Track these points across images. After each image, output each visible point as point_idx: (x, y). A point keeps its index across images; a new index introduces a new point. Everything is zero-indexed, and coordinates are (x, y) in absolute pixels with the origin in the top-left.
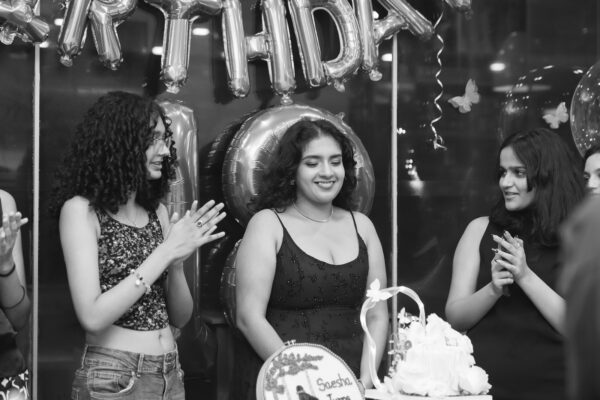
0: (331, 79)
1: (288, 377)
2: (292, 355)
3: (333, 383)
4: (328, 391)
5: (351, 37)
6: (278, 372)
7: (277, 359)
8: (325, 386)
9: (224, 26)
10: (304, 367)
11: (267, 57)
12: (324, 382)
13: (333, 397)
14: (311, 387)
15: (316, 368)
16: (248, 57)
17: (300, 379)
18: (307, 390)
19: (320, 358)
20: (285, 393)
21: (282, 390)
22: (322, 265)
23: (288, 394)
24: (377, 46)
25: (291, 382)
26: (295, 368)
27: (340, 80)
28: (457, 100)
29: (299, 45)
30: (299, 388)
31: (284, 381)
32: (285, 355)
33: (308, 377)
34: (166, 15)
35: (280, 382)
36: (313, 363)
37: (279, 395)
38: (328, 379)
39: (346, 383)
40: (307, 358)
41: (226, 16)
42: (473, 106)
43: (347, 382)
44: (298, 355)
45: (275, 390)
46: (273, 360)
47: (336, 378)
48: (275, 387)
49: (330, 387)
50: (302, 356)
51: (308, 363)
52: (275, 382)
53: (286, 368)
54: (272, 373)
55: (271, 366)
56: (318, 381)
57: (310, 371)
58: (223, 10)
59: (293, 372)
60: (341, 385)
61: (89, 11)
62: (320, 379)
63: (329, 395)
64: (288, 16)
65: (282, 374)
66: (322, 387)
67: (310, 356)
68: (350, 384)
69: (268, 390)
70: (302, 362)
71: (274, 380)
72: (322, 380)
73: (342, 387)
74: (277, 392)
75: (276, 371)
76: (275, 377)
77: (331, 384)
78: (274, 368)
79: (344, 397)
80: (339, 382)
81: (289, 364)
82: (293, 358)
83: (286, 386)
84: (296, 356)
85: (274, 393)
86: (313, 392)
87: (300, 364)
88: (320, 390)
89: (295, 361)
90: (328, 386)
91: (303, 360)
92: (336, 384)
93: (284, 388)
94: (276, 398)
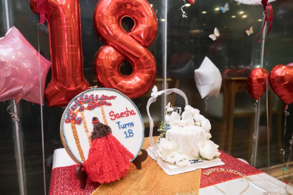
1: (86, 112)
2: (92, 96)
3: (122, 114)
4: (117, 120)
6: (78, 108)
7: (78, 99)
8: (116, 116)
10: (100, 104)
12: (115, 114)
13: (120, 124)
14: (104, 117)
15: (110, 104)
17: (97, 112)
18: (102, 121)
19: (113, 98)
20: (82, 124)
21: (79, 122)
23: (85, 123)
25: (88, 116)
26: (94, 104)
30: (95, 119)
31: (82, 114)
32: (87, 96)
33: (102, 110)
35: (79, 115)
36: (108, 101)
37: (77, 126)
38: (118, 111)
39: (131, 114)
40: (104, 97)
43: (132, 113)
44: (97, 96)
45: (73, 122)
46: (76, 99)
47: (124, 110)
48: (74, 119)
49: (119, 117)
51: (103, 102)
52: (75, 115)
53: (86, 106)
54: (73, 109)
55: (73, 103)
56: (110, 113)
57: (105, 107)
59: (90, 108)
60: (128, 115)
63: (118, 123)
65: (82, 109)
66: (113, 117)
67: (106, 96)
68: (134, 114)
69: (67, 122)
70: (99, 100)
71: (74, 114)
72: (113, 112)
73: (128, 117)
74: (75, 123)
75: (76, 107)
76: (75, 112)
77: (120, 115)
78: (75, 105)
79: (129, 123)
80: (127, 113)
81: (88, 102)
82: (92, 98)
83: (84, 118)
84: (95, 97)
85: (72, 124)
86: (105, 121)
87: (97, 102)
88: (111, 119)
89: (93, 100)
90: (118, 116)
91: (100, 99)
92: (124, 115)
93: (82, 119)
94: (73, 128)
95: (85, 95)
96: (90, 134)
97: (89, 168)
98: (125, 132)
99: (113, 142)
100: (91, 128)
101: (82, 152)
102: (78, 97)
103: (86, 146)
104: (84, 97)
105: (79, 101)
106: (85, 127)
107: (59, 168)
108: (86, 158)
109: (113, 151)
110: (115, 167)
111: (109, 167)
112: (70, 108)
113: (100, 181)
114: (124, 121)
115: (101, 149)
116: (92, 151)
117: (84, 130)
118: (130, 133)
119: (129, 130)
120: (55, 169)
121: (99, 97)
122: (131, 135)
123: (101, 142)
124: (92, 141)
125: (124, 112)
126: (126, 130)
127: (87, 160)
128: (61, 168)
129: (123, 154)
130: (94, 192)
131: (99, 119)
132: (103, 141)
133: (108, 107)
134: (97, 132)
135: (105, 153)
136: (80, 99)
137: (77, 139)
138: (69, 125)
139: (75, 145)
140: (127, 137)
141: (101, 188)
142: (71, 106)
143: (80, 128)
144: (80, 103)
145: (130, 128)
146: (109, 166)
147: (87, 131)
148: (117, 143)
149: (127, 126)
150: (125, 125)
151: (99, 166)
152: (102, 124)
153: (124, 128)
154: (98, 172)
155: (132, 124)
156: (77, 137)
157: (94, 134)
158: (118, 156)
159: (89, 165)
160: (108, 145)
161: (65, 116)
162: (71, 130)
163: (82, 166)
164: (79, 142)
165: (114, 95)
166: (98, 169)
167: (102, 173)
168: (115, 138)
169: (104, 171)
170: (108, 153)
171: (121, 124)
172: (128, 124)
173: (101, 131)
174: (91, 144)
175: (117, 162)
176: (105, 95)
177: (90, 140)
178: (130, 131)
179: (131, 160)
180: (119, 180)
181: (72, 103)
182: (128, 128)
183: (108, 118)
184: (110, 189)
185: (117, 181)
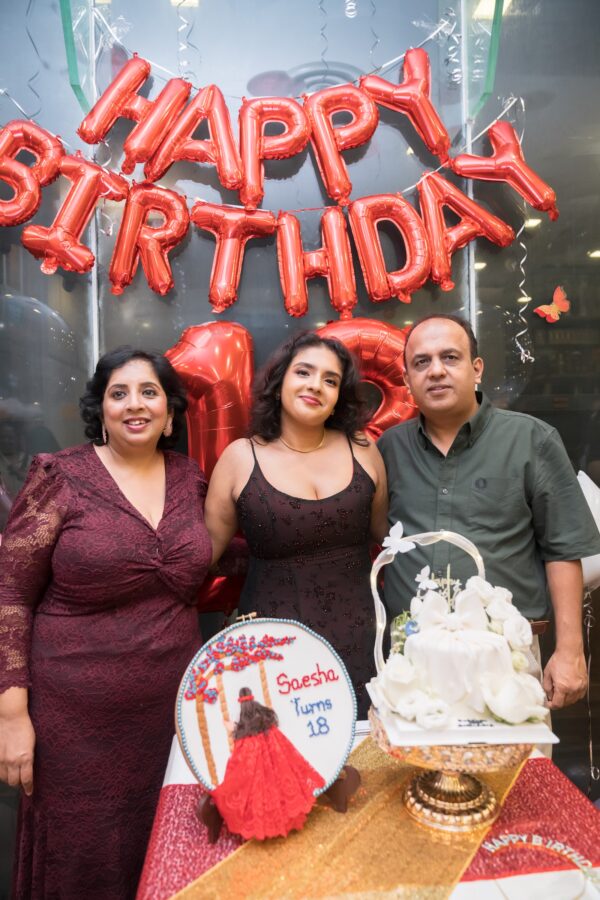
0: (395, 291)
1: (227, 675)
2: (243, 638)
3: (305, 679)
4: (294, 694)
5: (418, 244)
6: (213, 666)
7: (214, 647)
8: (290, 685)
9: (279, 244)
10: (257, 658)
11: (327, 273)
12: (290, 680)
13: (300, 703)
14: (265, 688)
15: (280, 658)
16: (305, 275)
17: (250, 677)
19: (286, 641)
20: (218, 704)
21: (211, 700)
22: (297, 503)
23: (223, 701)
24: (450, 255)
25: (231, 684)
26: (245, 657)
27: (404, 291)
28: (544, 309)
29: (360, 258)
30: (245, 692)
31: (219, 681)
32: (231, 639)
33: (262, 671)
34: (217, 236)
35: (212, 683)
36: (275, 650)
37: (207, 706)
38: (296, 673)
39: (327, 678)
40: (269, 641)
41: (281, 233)
42: (562, 315)
43: (330, 677)
44: (253, 638)
45: (200, 697)
46: (210, 647)
47: (311, 670)
48: (201, 691)
49: (299, 687)
50: (258, 640)
51: (265, 651)
52: (204, 682)
53: (227, 661)
54: (202, 670)
55: (203, 657)
56: (278, 678)
57: (268, 664)
58: (278, 227)
59: (236, 667)
60: (320, 682)
61: (138, 238)
62: (283, 675)
63: (296, 701)
64: (348, 230)
65: (219, 670)
66: (285, 688)
67: (272, 639)
68: (335, 679)
69: (188, 698)
70: (256, 649)
71: (202, 680)
72: (286, 677)
73: (319, 686)
74: (204, 700)
75: (208, 666)
76: (205, 675)
77: (300, 682)
78: (206, 661)
79: (321, 702)
80: (317, 677)
81: (232, 654)
82: (242, 644)
83: (222, 689)
84: (248, 641)
85: (198, 702)
86: (267, 696)
87: (252, 653)
88: (280, 692)
89: (244, 648)
90: (295, 685)
91: (259, 646)
92: (312, 682)
93: (217, 693)
94: (200, 711)
95: (228, 637)
96: (232, 727)
97: (224, 802)
98: (310, 723)
99: (278, 748)
100: (235, 711)
101: (214, 765)
102: (213, 642)
103: (223, 751)
104: (226, 642)
105: (215, 652)
106: (224, 709)
107: (175, 786)
108: (221, 779)
109: (276, 769)
110: (278, 805)
111: (264, 804)
112: (196, 668)
113: (245, 834)
114: (308, 696)
115: (251, 762)
117: (221, 715)
118: (321, 726)
119: (320, 718)
120: (168, 787)
121: (257, 641)
122: (324, 729)
123: (254, 744)
124: (235, 742)
125: (310, 675)
126: (313, 718)
127: (222, 785)
128: (181, 786)
129: (300, 776)
130: (233, 854)
131: (254, 693)
132: (257, 744)
133: (276, 662)
134: (246, 722)
135: (258, 771)
136: (217, 646)
137: (205, 737)
138: (193, 703)
139: (201, 749)
140: (314, 734)
141: (247, 848)
142: (199, 662)
143: (212, 711)
144: (216, 656)
145: (322, 713)
146: (266, 801)
147: (226, 719)
148: (289, 748)
149: (315, 708)
150: (312, 706)
151: (245, 801)
152: (257, 704)
153: (308, 712)
154: (242, 812)
155: (328, 704)
156: (206, 730)
157: (240, 726)
158: (287, 780)
159: (224, 797)
160: (267, 753)
161: (185, 686)
162: (194, 716)
163: (210, 796)
164: (209, 743)
165: (290, 635)
166: (242, 807)
167: (248, 816)
168: (284, 738)
169: (254, 812)
170: (266, 773)
171: (302, 703)
172: (318, 705)
174: (232, 747)
175: (283, 794)
176: (269, 636)
177: (232, 739)
178: (322, 722)
179: (317, 792)
180: (284, 834)
181: (201, 656)
182: (318, 713)
183: (273, 688)
184: (264, 854)
185: (280, 837)
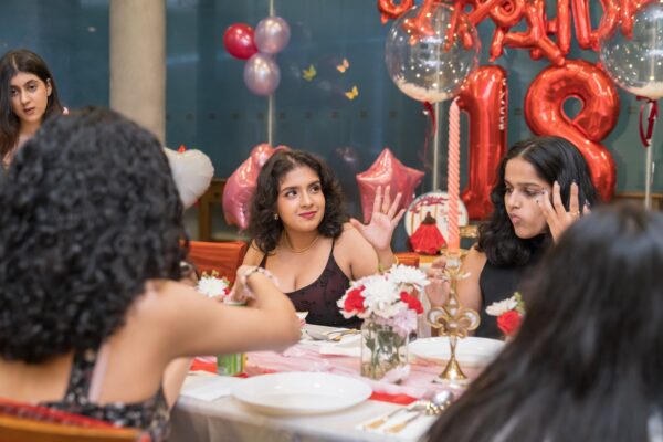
2: (433, 196)
4: (445, 216)
6: (420, 203)
8: (444, 214)
10: (436, 203)
14: (436, 213)
15: (443, 204)
17: (432, 209)
18: (433, 215)
20: (419, 214)
21: (417, 212)
23: (421, 214)
25: (425, 210)
26: (431, 202)
30: (429, 213)
31: (421, 208)
32: (429, 196)
33: (436, 208)
35: (419, 209)
36: (442, 202)
37: (415, 215)
40: (441, 199)
46: (421, 197)
48: (415, 210)
51: (439, 202)
53: (426, 202)
54: (417, 204)
55: (418, 200)
56: (441, 211)
57: (439, 207)
59: (428, 205)
62: (443, 210)
63: (444, 218)
65: (422, 205)
66: (442, 214)
69: (411, 212)
70: (436, 201)
74: (415, 213)
76: (417, 206)
81: (428, 201)
82: (432, 198)
83: (422, 210)
84: (434, 198)
85: (413, 213)
86: (436, 215)
88: (440, 215)
89: (432, 200)
93: (420, 211)
96: (421, 221)
100: (424, 217)
102: (423, 196)
103: (417, 225)
104: (426, 197)
105: (422, 199)
106: (420, 216)
112: (415, 203)
116: (419, 230)
121: (437, 198)
123: (426, 227)
131: (431, 214)
132: (428, 227)
133: (441, 206)
134: (426, 221)
136: (424, 198)
142: (416, 201)
143: (417, 217)
144: (422, 201)
147: (420, 219)
161: (411, 207)
162: (411, 217)
168: (437, 228)
173: (430, 221)
176: (441, 197)
177: (420, 225)
183: (439, 213)
